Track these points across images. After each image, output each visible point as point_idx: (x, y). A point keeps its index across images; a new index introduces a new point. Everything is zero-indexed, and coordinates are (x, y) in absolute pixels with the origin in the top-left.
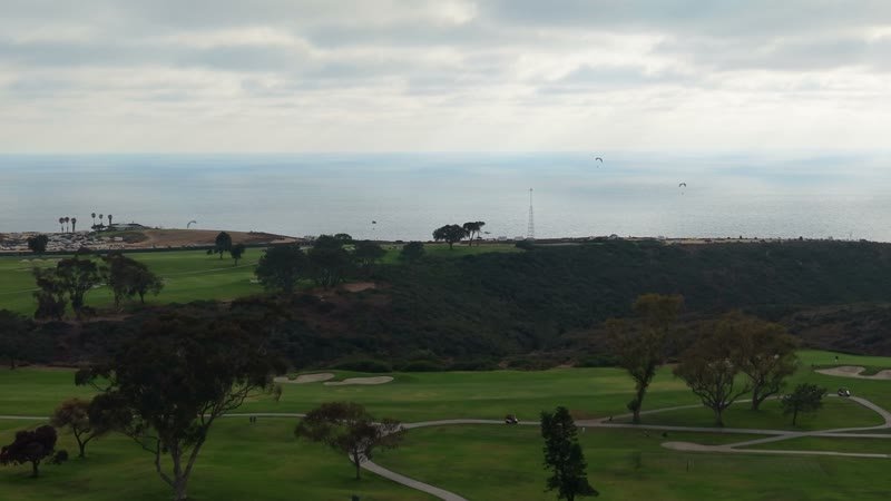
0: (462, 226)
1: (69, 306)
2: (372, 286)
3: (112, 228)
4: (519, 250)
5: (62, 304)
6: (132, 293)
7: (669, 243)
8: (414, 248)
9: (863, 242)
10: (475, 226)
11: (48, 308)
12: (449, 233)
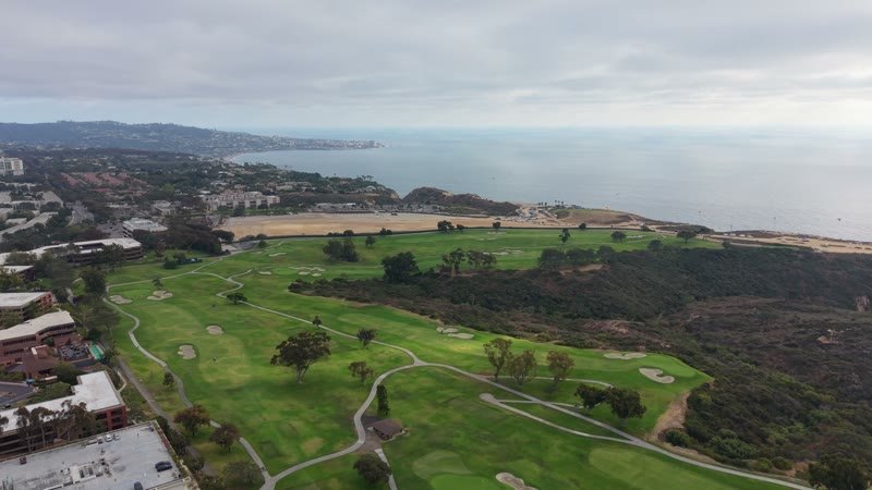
1: (453, 268)
2: (599, 267)
5: (450, 268)
6: (484, 264)
8: (656, 241)
11: (444, 269)
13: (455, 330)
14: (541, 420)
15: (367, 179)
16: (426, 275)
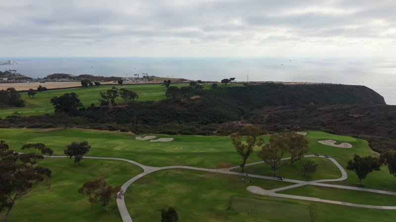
0: (229, 79)
1: (110, 102)
2: (198, 97)
3: (147, 77)
4: (244, 86)
5: (108, 102)
6: (130, 99)
7: (286, 84)
8: (215, 84)
9: (340, 85)
10: (233, 79)
11: (103, 103)
12: (225, 81)
13: (155, 137)
14: (340, 203)
15: (12, 72)
16: (89, 109)
